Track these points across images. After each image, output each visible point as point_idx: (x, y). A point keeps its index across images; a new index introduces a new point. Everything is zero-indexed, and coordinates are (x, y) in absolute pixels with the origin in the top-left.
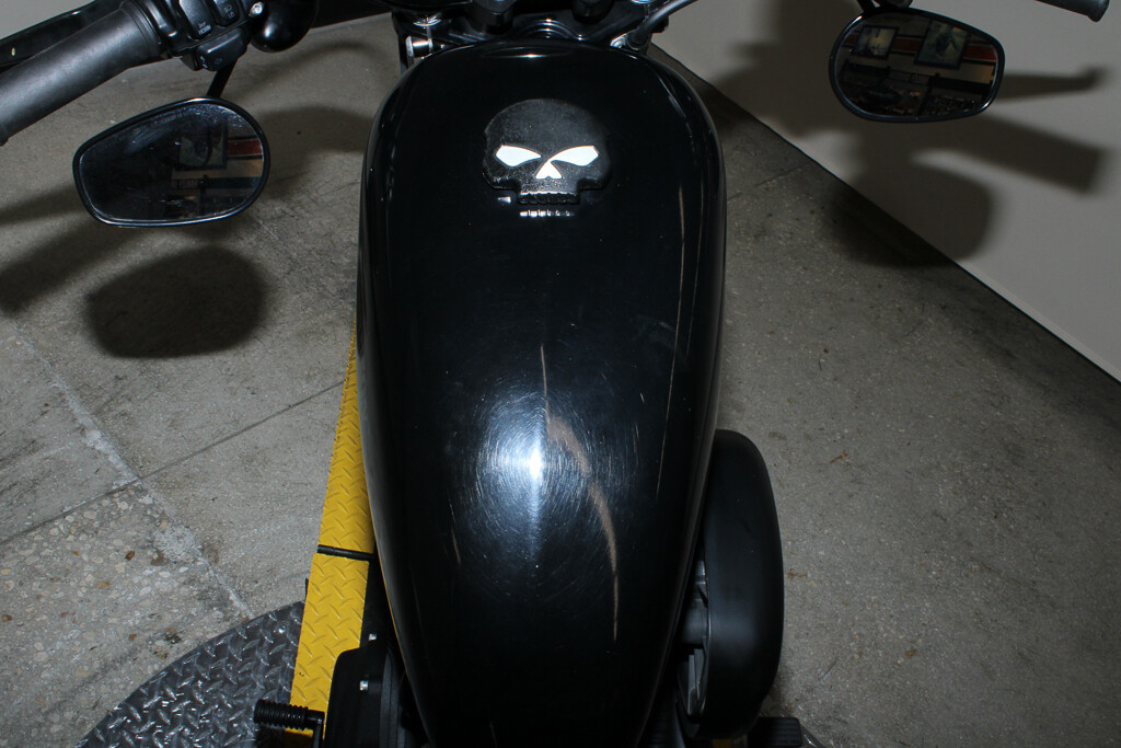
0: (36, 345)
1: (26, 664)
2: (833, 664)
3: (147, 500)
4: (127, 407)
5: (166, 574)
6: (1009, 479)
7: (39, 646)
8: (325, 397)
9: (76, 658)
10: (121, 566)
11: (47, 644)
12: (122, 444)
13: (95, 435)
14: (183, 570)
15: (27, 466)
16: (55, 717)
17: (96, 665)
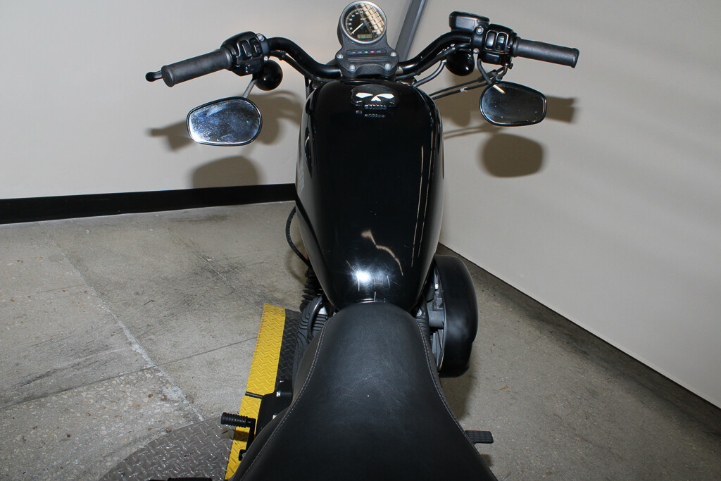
0: (110, 308)
1: (96, 435)
2: (508, 475)
3: (160, 374)
4: (153, 337)
5: (168, 405)
6: (591, 404)
7: (103, 428)
8: (248, 342)
9: (121, 435)
10: (146, 400)
11: (107, 428)
12: (149, 351)
13: (136, 347)
14: (176, 404)
15: (103, 355)
16: (109, 459)
17: (131, 439)
